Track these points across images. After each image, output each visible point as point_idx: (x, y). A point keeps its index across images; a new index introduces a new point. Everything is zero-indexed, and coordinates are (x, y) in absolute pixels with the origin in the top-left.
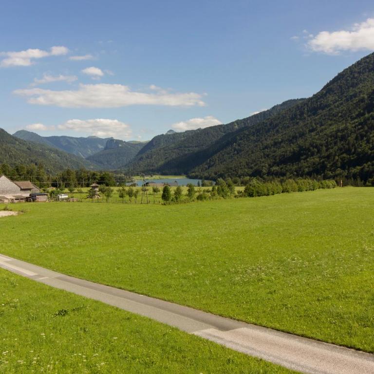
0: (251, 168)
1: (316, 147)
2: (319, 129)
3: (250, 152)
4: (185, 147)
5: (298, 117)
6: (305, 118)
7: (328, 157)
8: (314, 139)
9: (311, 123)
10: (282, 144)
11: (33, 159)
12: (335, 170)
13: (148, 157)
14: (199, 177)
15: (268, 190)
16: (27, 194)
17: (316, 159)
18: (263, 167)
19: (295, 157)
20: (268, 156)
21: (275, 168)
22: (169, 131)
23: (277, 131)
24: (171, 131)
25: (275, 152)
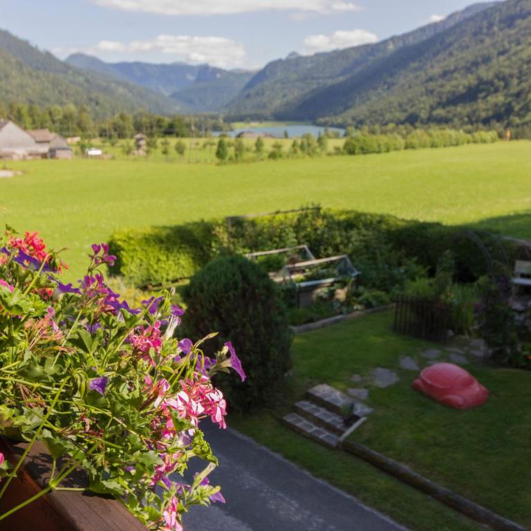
0: (405, 111)
1: (504, 79)
2: (513, 51)
3: (406, 87)
4: (313, 78)
5: (485, 31)
6: (494, 33)
7: (518, 95)
8: (501, 66)
9: (503, 40)
10: (455, 75)
11: (93, 95)
12: (524, 116)
13: (257, 94)
14: (330, 123)
15: (379, 146)
16: (44, 149)
17: (500, 98)
18: (421, 109)
19: (471, 95)
20: (432, 92)
21: (440, 112)
22: (291, 55)
23: (451, 54)
24: (293, 54)
25: (442, 86)
